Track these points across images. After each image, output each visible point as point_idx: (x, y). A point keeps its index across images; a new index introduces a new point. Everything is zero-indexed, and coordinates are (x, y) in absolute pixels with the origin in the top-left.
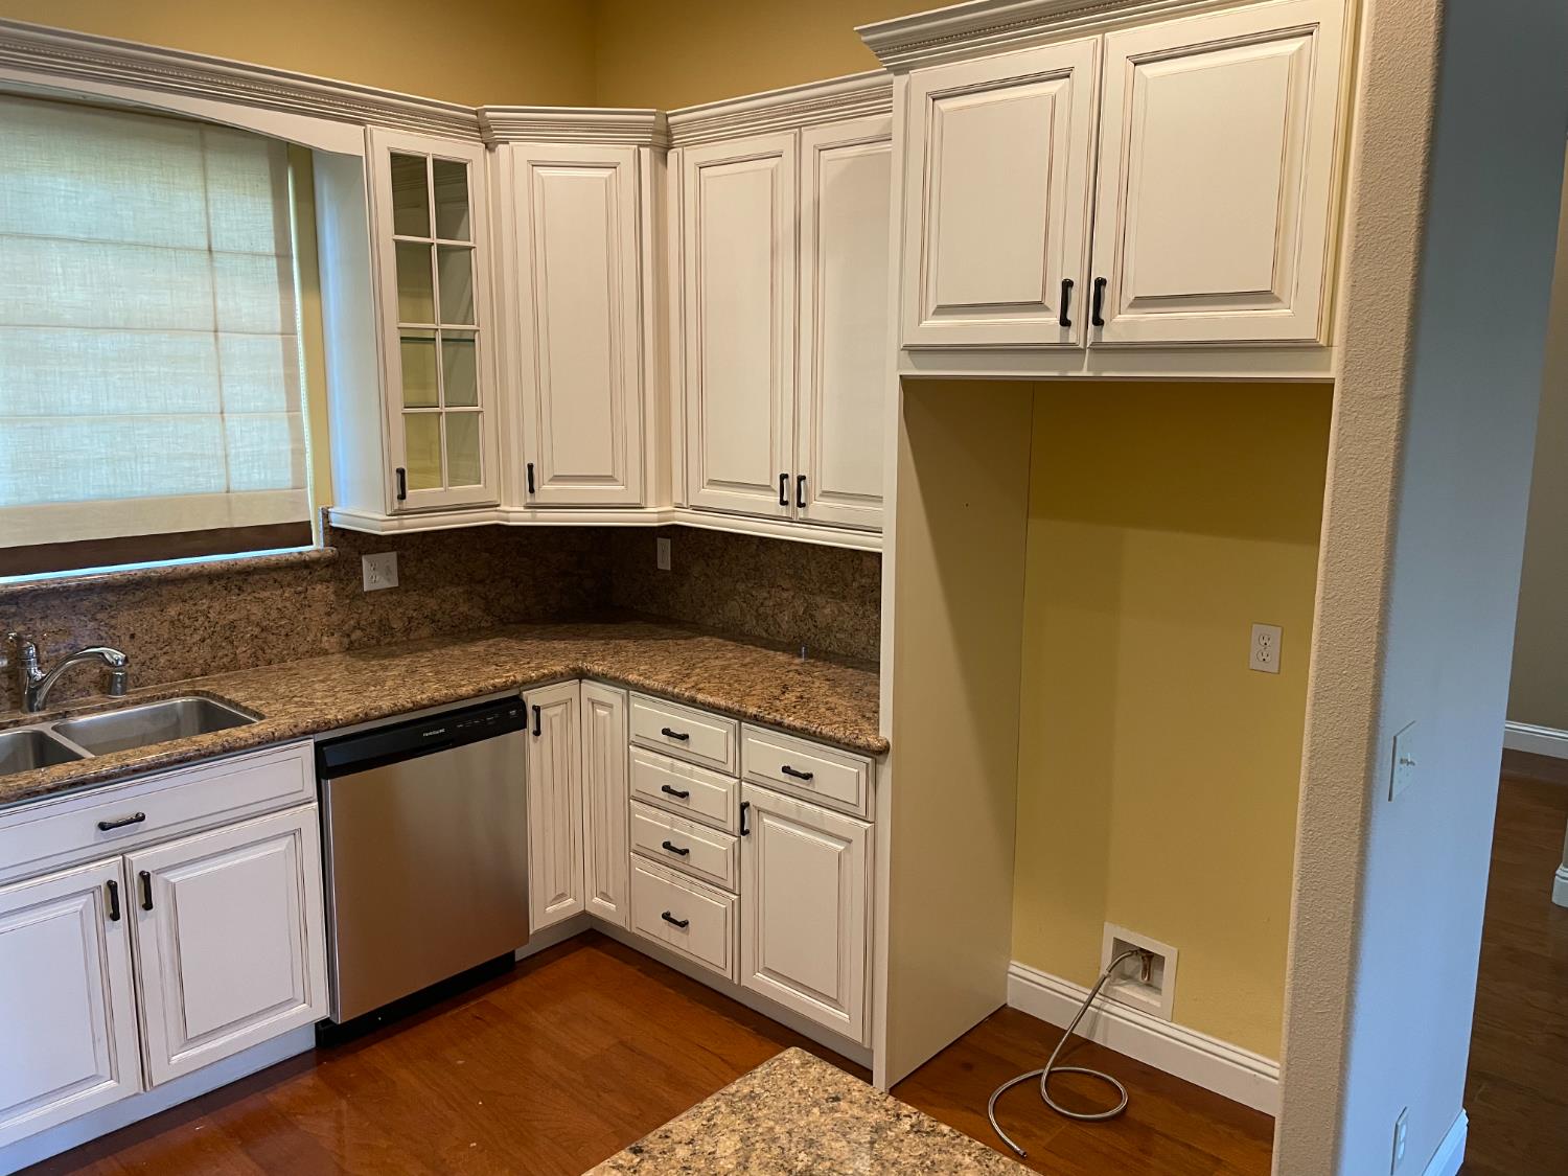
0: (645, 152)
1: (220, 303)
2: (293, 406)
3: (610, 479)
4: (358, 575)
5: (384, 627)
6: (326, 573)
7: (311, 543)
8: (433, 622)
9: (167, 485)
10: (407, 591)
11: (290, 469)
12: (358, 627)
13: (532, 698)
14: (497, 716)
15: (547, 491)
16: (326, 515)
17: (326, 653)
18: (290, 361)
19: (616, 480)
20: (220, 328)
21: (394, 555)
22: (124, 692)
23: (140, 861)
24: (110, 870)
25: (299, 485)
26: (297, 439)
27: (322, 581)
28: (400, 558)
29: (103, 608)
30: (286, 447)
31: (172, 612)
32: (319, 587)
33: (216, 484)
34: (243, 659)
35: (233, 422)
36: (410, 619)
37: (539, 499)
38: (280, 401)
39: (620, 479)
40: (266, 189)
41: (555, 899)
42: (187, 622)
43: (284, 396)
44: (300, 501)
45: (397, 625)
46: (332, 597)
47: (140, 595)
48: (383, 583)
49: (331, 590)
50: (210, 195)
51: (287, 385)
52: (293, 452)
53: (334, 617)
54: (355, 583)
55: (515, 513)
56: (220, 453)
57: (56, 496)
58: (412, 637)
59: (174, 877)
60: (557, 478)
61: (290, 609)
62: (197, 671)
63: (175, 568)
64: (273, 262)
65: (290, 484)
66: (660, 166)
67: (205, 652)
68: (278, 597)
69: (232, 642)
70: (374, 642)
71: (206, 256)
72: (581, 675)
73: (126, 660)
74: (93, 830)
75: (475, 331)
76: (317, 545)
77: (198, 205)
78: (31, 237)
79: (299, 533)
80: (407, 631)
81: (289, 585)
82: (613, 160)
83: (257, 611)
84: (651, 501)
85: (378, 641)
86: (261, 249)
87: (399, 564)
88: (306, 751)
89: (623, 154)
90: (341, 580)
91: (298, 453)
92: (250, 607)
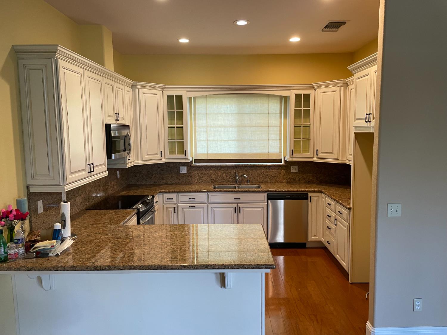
0: (342, 87)
1: (269, 122)
2: (280, 139)
3: (332, 153)
4: (290, 169)
5: (294, 180)
6: (284, 168)
7: (282, 163)
8: (305, 180)
9: (259, 151)
10: (299, 173)
11: (279, 150)
12: (289, 179)
13: (310, 194)
14: (301, 196)
15: (320, 155)
16: (284, 158)
17: (283, 182)
18: (281, 131)
19: (333, 153)
20: (269, 126)
21: (297, 166)
22: (249, 183)
23: (240, 205)
24: (235, 205)
25: (281, 152)
26: (281, 144)
27: (283, 169)
28: (298, 167)
29: (248, 170)
30: (279, 146)
31: (258, 171)
32: (282, 170)
33: (267, 152)
34: (268, 181)
35: (270, 141)
36: (300, 179)
37: (319, 156)
38: (278, 138)
39: (334, 153)
40: (279, 102)
41: (314, 236)
42: (260, 173)
43: (279, 137)
44: (281, 155)
45: (297, 179)
46: (285, 173)
47: (253, 168)
48: (295, 171)
49: (285, 171)
50: (269, 105)
51: (280, 135)
52: (280, 146)
53: (285, 176)
54: (289, 171)
55: (315, 160)
56: (268, 146)
57: (243, 152)
58: (300, 182)
59: (244, 209)
60: (322, 153)
61: (277, 174)
62: (261, 182)
63: (258, 164)
64: (279, 114)
65: (279, 152)
66: (346, 90)
67: (263, 179)
68: (275, 172)
69: (267, 178)
70: (292, 182)
71: (268, 114)
72: (322, 192)
73: (247, 177)
74: (234, 199)
75: (310, 124)
76: (283, 163)
77: (267, 106)
78: (243, 114)
79: (280, 161)
80: (299, 181)
81: (277, 170)
82: (335, 90)
83: (271, 173)
84: (340, 158)
85: (293, 182)
86: (277, 112)
87: (298, 168)
88: (265, 194)
89: (338, 89)
90: (287, 170)
91: (281, 147)
92: (270, 173)
